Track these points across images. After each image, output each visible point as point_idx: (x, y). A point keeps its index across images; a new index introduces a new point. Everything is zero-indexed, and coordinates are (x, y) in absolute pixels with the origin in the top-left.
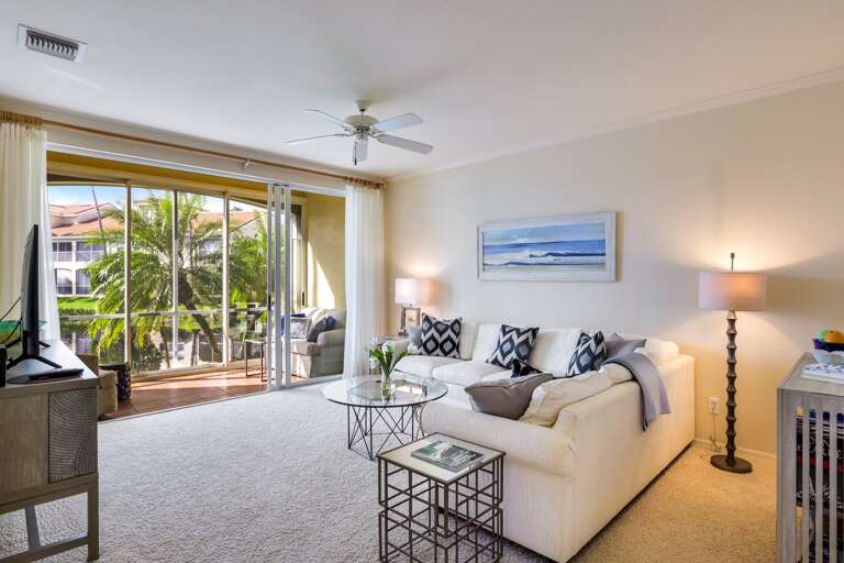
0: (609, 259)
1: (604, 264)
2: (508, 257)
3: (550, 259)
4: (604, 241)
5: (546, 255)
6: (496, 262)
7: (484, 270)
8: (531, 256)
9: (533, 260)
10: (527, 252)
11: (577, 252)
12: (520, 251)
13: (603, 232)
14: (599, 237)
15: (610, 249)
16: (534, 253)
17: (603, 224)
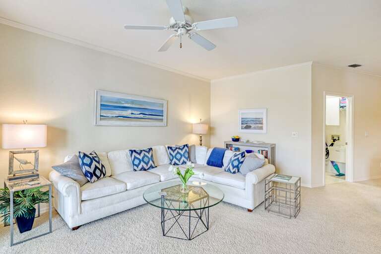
0: (164, 118)
1: (162, 119)
2: (117, 113)
3: (142, 116)
4: (163, 111)
5: (139, 114)
6: (110, 115)
7: (101, 119)
8: (132, 114)
9: (133, 116)
10: (130, 111)
11: (153, 114)
12: (126, 111)
13: (163, 107)
14: (161, 109)
15: (165, 114)
16: (133, 112)
17: (163, 104)
